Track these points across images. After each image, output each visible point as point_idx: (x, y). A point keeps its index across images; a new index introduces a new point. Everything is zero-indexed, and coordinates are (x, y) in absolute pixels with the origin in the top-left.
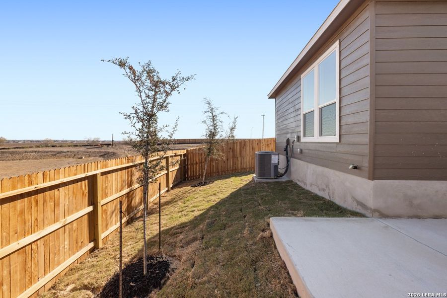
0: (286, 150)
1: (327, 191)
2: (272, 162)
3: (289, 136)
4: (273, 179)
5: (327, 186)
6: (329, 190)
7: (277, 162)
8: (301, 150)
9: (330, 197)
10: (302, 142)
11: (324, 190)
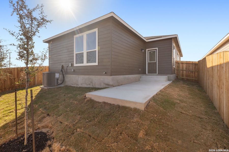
0: (62, 71)
1: (91, 84)
2: (56, 77)
3: (62, 64)
4: (56, 86)
5: (92, 82)
6: (93, 83)
7: (58, 77)
8: (74, 70)
9: (93, 86)
10: (75, 66)
11: (90, 84)
